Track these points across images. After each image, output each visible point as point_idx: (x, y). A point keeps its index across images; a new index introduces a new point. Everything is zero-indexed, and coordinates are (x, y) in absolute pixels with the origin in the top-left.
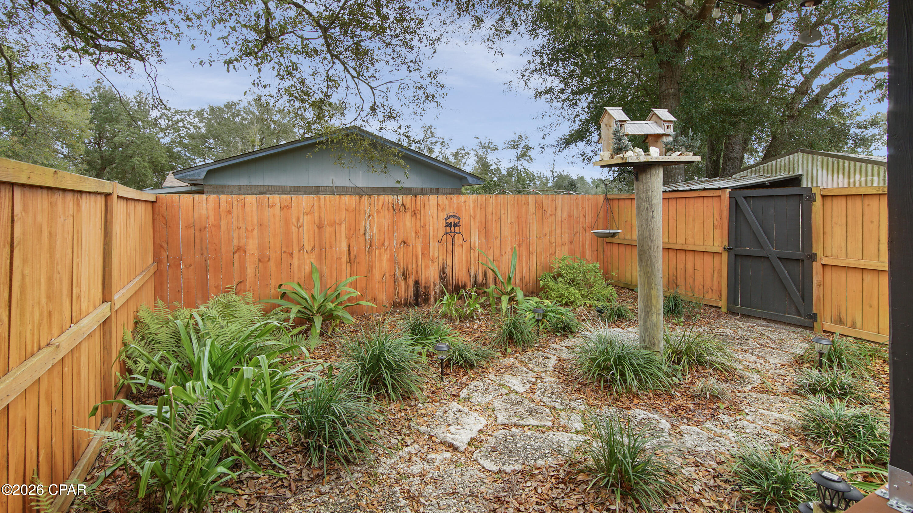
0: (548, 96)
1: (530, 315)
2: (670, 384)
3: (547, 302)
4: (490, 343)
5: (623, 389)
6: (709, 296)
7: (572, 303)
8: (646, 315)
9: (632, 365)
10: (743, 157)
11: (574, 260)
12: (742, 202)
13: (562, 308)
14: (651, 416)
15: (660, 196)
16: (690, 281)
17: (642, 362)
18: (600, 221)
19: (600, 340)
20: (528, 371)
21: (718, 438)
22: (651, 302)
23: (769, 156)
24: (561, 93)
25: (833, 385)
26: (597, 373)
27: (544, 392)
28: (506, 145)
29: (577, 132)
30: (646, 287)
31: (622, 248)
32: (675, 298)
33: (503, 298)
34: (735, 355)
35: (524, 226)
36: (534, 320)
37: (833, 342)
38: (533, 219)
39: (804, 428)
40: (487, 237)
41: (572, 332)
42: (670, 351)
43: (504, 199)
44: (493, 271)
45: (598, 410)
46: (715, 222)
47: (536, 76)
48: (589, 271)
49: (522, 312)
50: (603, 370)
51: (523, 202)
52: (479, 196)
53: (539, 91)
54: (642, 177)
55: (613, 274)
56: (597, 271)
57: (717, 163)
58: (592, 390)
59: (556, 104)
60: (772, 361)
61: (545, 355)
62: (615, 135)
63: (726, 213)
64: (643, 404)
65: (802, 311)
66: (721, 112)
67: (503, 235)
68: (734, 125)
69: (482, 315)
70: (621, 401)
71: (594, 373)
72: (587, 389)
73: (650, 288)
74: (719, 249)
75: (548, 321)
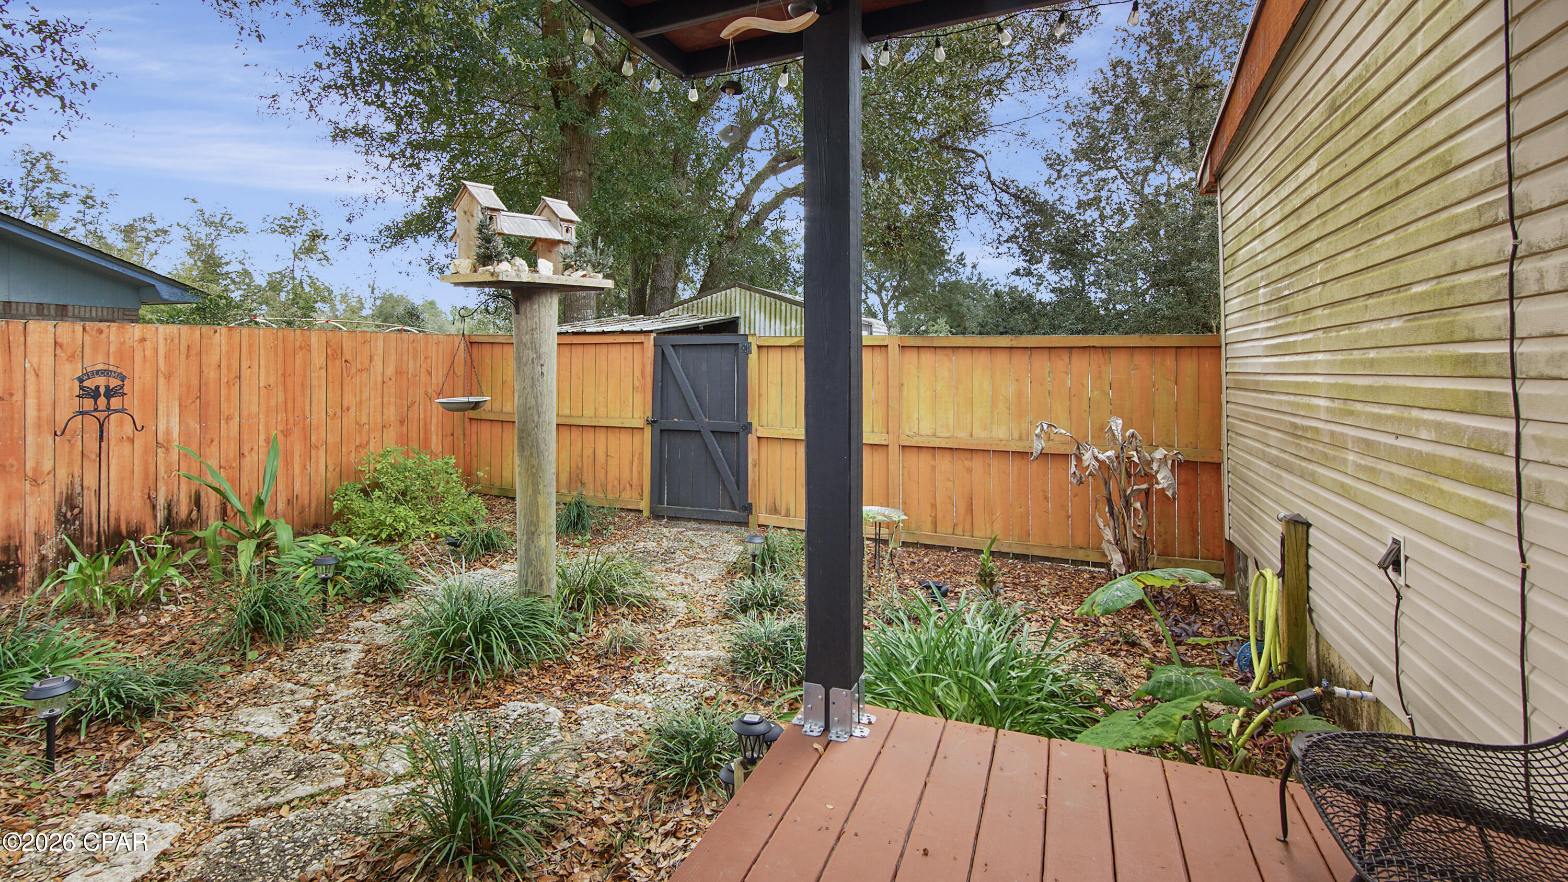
0: (360, 141)
1: (306, 573)
2: (564, 646)
3: (345, 540)
4: (202, 649)
5: (487, 673)
6: (626, 495)
7: (401, 535)
8: (528, 539)
9: (504, 628)
10: (675, 288)
11: (407, 455)
12: (670, 352)
13: (378, 549)
14: (532, 706)
15: (555, 340)
16: (601, 475)
17: (521, 619)
18: (460, 382)
19: (450, 595)
20: (295, 687)
21: (629, 712)
22: (538, 516)
23: (706, 288)
24: (388, 140)
25: (764, 595)
26: (441, 657)
27: (331, 722)
28: (268, 225)
29: (420, 218)
30: (530, 492)
31: (497, 428)
32: (578, 504)
33: (241, 545)
34: (658, 579)
35: (298, 393)
36: (317, 580)
37: (766, 538)
38: (319, 378)
39: (733, 662)
40: (202, 418)
41: (397, 592)
42: (567, 591)
43: (250, 336)
44: (217, 490)
45: (441, 725)
46: (636, 382)
47: (334, 95)
48: (436, 472)
49: (286, 569)
50: (452, 649)
51: (298, 344)
52: (184, 329)
53: (342, 126)
54: (525, 307)
55: (481, 474)
56: (450, 471)
57: (641, 293)
58: (431, 692)
59: (376, 158)
60: (701, 578)
61: (339, 646)
62: (480, 232)
63: (649, 369)
64: (521, 689)
65: (737, 503)
66: (648, 218)
67: (245, 413)
68: (664, 239)
69: (186, 590)
70: (484, 697)
71: (435, 660)
72: (423, 692)
73: (536, 492)
74: (639, 423)
75: (348, 578)
